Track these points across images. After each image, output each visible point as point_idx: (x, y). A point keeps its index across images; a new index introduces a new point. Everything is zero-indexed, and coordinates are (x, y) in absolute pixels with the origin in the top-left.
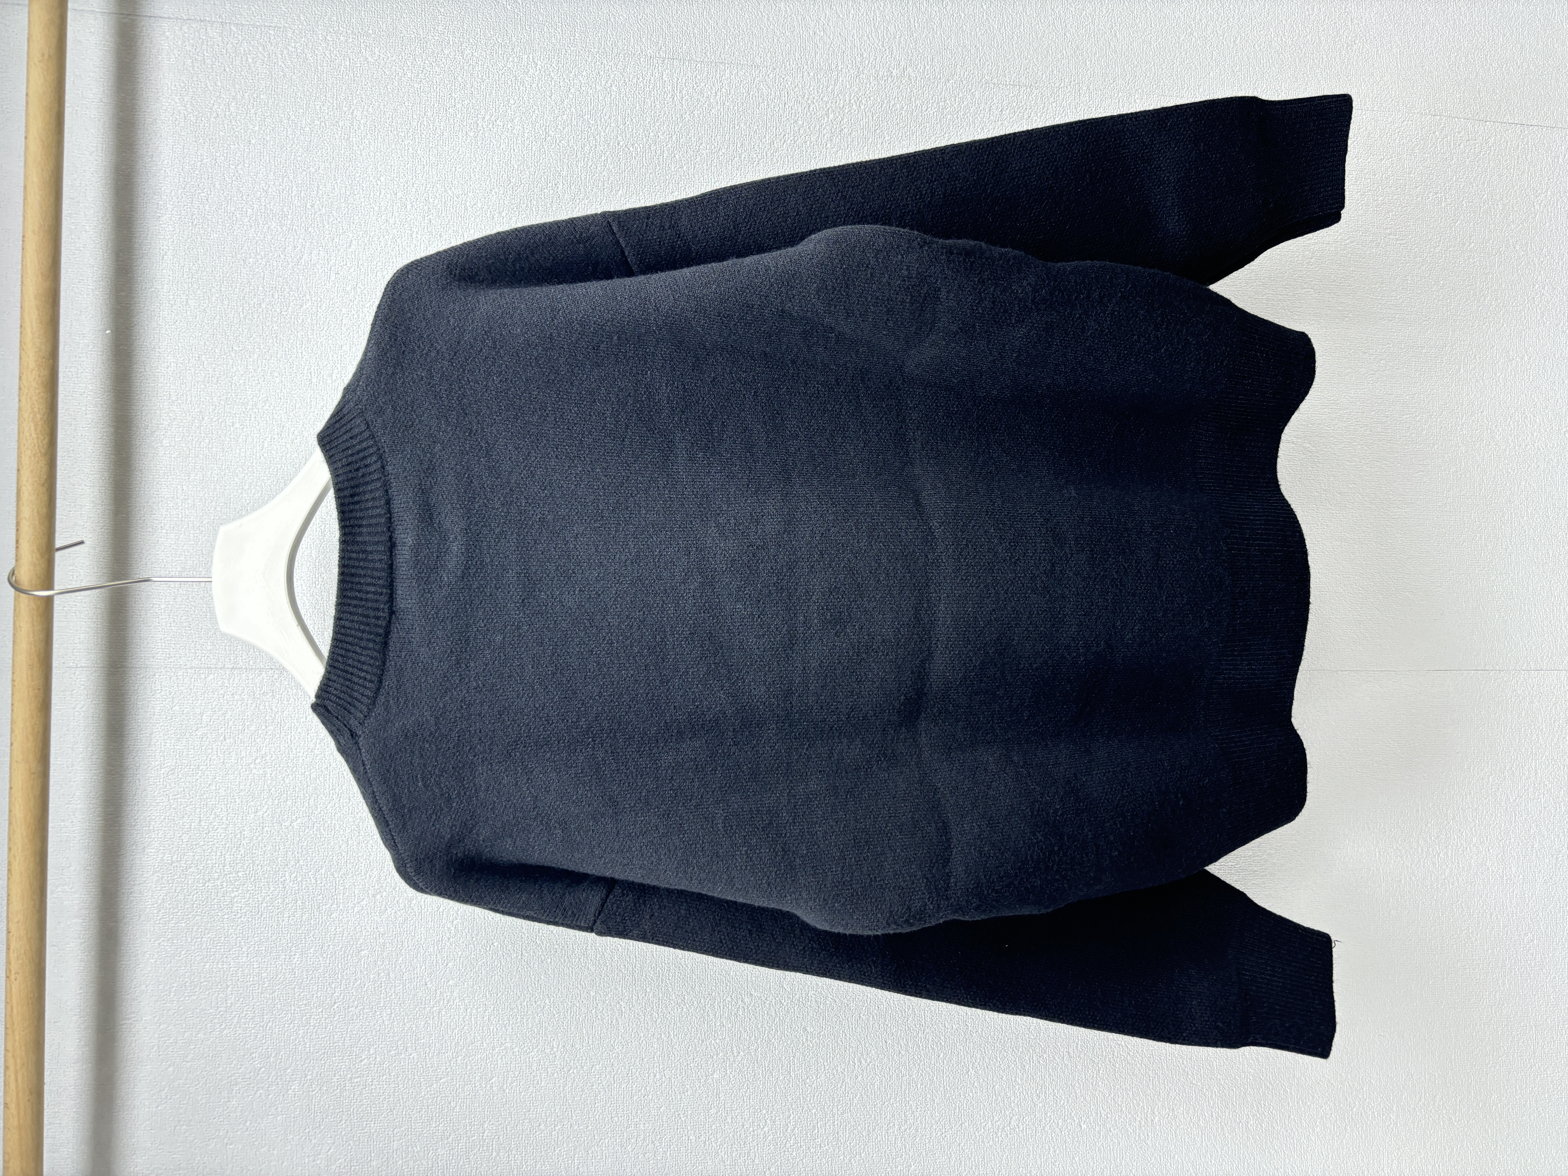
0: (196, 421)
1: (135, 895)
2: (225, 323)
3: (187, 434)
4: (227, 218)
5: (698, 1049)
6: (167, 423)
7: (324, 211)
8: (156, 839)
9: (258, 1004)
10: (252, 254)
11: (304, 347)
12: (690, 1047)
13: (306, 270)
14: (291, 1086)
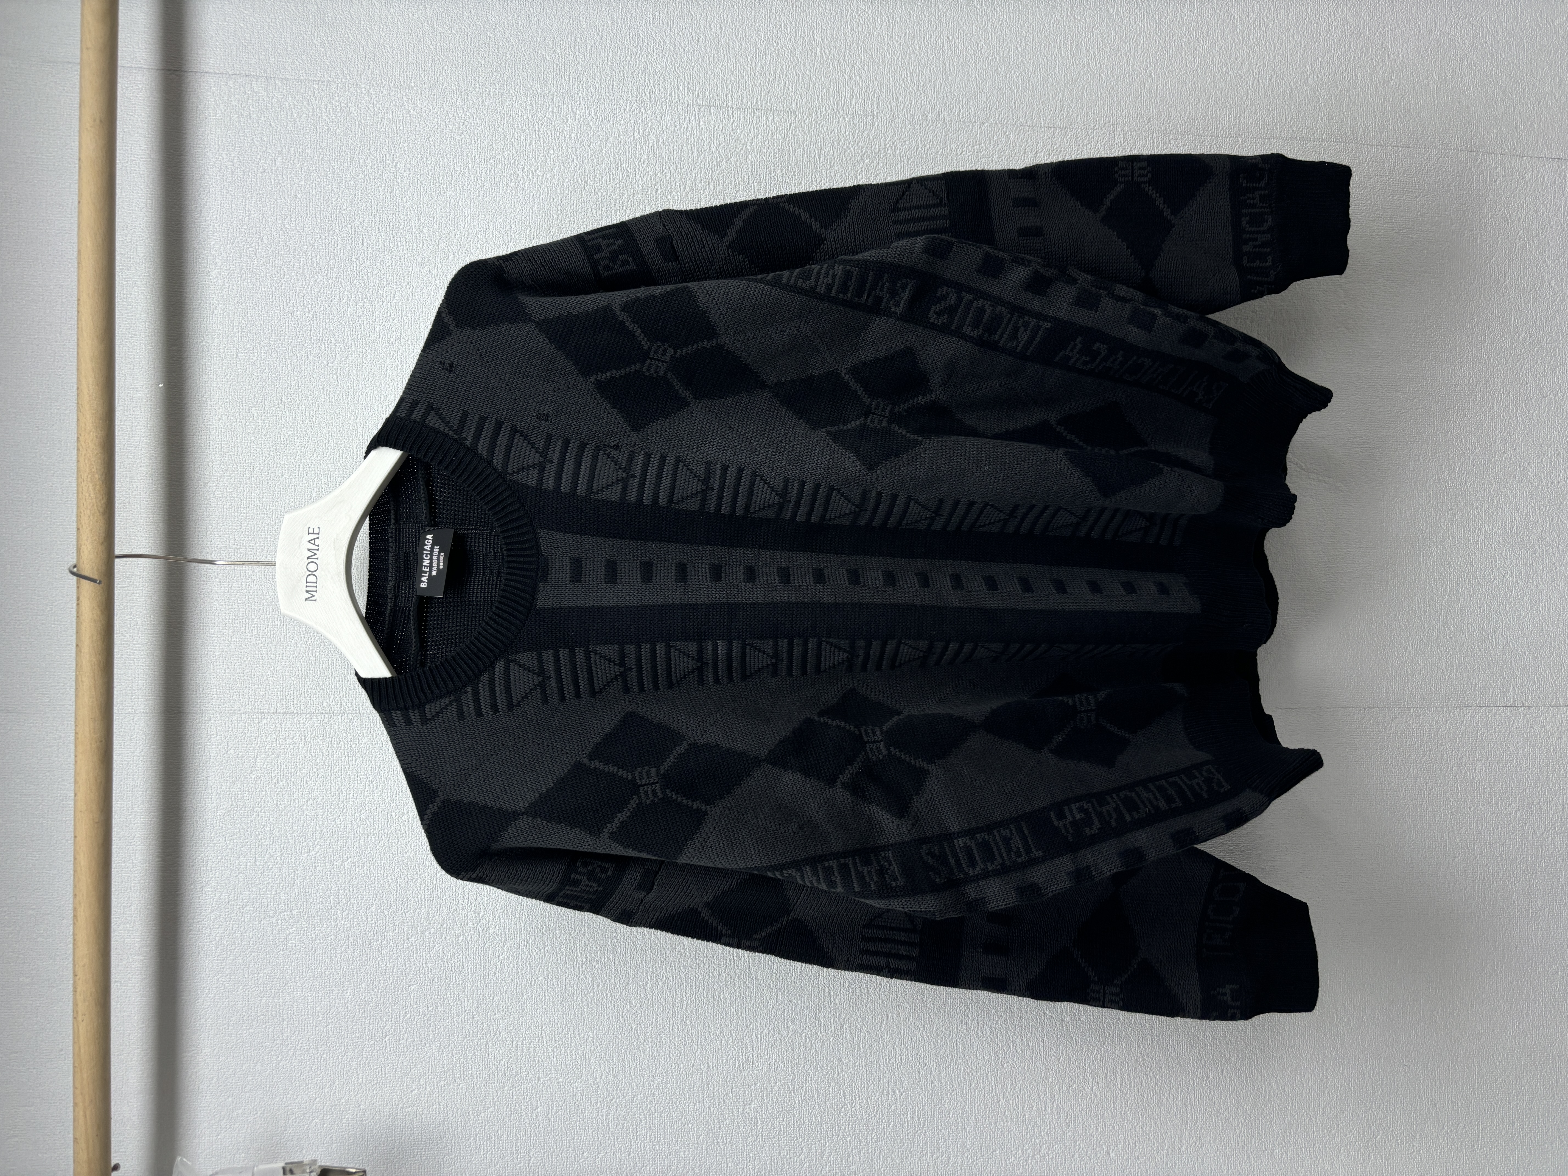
0: (247, 472)
1: (194, 933)
2: (274, 376)
3: (239, 485)
4: (274, 272)
5: (736, 1079)
6: (219, 475)
7: (368, 263)
8: (213, 879)
9: (313, 1037)
10: (300, 307)
11: (350, 397)
12: (729, 1077)
13: (351, 322)
14: (345, 1116)
